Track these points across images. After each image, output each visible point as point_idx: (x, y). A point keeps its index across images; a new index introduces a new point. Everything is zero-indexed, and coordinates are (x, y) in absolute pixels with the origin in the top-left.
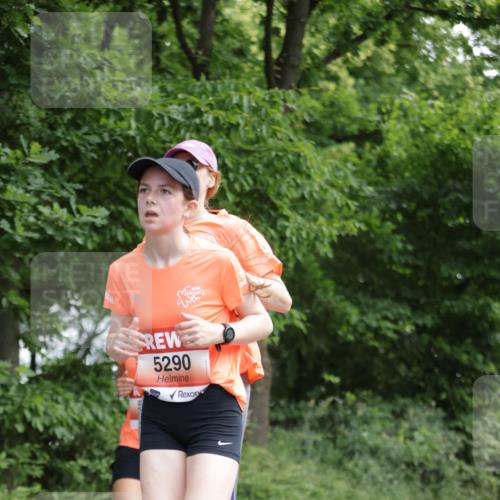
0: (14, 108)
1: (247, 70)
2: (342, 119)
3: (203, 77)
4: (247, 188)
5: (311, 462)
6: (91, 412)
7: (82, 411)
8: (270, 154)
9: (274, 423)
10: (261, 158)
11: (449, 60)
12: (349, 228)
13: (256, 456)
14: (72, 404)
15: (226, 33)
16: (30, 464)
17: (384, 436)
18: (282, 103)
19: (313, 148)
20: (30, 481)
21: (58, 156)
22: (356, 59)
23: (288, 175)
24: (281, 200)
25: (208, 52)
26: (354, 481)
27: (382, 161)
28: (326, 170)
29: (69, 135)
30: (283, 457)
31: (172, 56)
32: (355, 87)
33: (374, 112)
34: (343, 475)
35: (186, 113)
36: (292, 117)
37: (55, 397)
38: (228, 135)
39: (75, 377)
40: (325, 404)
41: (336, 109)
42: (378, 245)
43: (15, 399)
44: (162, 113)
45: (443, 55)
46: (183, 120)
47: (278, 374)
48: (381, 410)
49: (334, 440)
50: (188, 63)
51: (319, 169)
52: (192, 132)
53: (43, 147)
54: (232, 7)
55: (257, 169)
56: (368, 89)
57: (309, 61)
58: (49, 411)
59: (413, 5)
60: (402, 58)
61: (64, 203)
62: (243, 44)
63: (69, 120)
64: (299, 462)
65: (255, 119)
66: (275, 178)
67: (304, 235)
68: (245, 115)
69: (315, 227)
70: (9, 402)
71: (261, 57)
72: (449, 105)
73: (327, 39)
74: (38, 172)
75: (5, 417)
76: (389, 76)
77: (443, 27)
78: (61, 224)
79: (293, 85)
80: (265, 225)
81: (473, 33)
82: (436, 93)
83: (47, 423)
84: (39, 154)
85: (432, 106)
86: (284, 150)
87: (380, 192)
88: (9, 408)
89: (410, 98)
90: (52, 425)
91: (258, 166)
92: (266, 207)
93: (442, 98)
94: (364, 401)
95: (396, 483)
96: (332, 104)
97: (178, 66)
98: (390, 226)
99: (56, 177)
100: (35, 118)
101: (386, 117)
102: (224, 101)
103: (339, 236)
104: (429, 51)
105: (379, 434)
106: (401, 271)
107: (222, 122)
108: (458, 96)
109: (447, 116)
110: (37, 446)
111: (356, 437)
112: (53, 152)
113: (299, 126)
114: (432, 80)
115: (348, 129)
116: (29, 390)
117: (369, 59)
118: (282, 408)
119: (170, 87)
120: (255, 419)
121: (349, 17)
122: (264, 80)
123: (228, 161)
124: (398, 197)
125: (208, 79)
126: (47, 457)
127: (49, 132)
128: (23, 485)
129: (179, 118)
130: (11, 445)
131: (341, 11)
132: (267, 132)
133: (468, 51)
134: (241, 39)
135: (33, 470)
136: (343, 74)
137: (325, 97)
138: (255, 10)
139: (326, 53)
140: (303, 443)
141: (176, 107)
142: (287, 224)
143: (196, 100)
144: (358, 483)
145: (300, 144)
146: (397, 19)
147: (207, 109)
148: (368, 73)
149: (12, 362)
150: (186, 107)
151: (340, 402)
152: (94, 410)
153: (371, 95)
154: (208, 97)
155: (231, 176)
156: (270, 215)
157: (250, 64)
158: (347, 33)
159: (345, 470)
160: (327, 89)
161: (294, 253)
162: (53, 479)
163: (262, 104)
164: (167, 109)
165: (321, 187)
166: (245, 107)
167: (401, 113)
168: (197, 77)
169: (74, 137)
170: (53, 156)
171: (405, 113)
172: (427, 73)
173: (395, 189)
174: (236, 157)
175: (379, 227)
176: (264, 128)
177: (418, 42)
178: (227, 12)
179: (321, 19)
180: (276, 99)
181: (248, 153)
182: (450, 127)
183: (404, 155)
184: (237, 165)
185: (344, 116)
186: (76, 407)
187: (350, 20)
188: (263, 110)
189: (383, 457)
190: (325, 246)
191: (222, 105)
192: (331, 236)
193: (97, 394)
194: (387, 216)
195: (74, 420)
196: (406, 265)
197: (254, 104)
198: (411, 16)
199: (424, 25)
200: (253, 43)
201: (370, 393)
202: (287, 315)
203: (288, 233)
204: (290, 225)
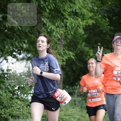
5: (77, 108)
12: (89, 23)
23: (67, 3)
24: (65, 12)
42: (101, 28)
64: (73, 108)
66: (63, 4)
69: (77, 22)
80: (60, 21)
92: (60, 15)
103: (86, 26)
124: (107, 11)
142: (67, 21)
155: (47, 3)
156: (61, 18)
161: (70, 32)
165: (79, 8)
190: (81, 29)
192: (83, 25)
202: (68, 54)
203: (68, 25)
204: (69, 22)
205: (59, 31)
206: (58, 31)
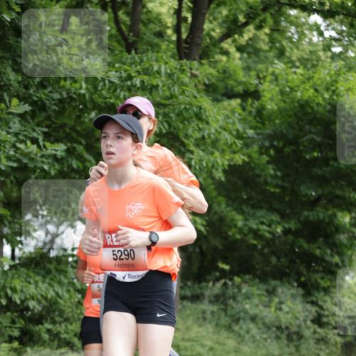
1: (164, 47)
2: (232, 83)
3: (133, 52)
4: (164, 131)
5: (209, 326)
6: (54, 290)
7: (47, 289)
8: (180, 107)
9: (183, 298)
10: (174, 110)
11: (307, 40)
12: (235, 159)
14: (40, 284)
15: (150, 21)
16: (11, 327)
17: (261, 307)
18: (189, 70)
19: (211, 102)
20: (11, 339)
21: (30, 108)
22: (241, 38)
23: (193, 122)
24: (188, 139)
25: (137, 34)
26: (240, 339)
27: (260, 112)
28: (219, 118)
29: (39, 93)
30: (190, 323)
31: (111, 37)
32: (241, 59)
33: (254, 77)
34: (232, 335)
35: (121, 77)
36: (196, 81)
37: (28, 280)
38: (150, 93)
39: (42, 266)
40: (219, 285)
41: (227, 75)
42: (257, 172)
44: (104, 77)
45: (303, 37)
46: (118, 82)
47: (186, 263)
48: (258, 289)
49: (225, 311)
50: (123, 42)
51: (215, 117)
52: (125, 91)
53: (20, 101)
54: (154, 2)
55: (171, 118)
56: (249, 61)
57: (208, 41)
58: (24, 289)
59: (281, 1)
60: (274, 39)
61: (34, 141)
62: (162, 28)
63: (38, 82)
64: (200, 326)
65: (170, 81)
66: (184, 124)
67: (204, 164)
68: (163, 78)
69: (212, 159)
71: (174, 38)
72: (307, 72)
73: (221, 25)
74: (16, 120)
76: (266, 51)
77: (303, 17)
78: (33, 156)
79: (197, 57)
81: (324, 21)
82: (298, 64)
83: (23, 298)
84: (18, 107)
85: (295, 73)
86: (190, 104)
87: (258, 134)
89: (280, 67)
90: (26, 299)
91: (172, 115)
92: (177, 144)
93: (302, 67)
94: (246, 282)
95: (269, 341)
96: (225, 72)
97: (115, 44)
98: (265, 158)
99: (29, 123)
100: (14, 81)
101: (262, 81)
102: (147, 69)
103: (229, 165)
104: (293, 34)
105: (257, 306)
106: (272, 190)
107: (146, 84)
108: (314, 66)
109: (305, 80)
110: (16, 314)
111: (241, 308)
112: (27, 105)
113: (201, 87)
114: (295, 55)
115: (236, 89)
116: (10, 275)
117: (250, 39)
118: (189, 287)
119: (109, 59)
121: (237, 9)
122: (177, 54)
124: (271, 137)
125: (136, 53)
126: (23, 322)
127: (24, 90)
128: (6, 342)
129: (116, 81)
131: (231, 5)
132: (179, 91)
133: (321, 34)
134: (160, 24)
135: (13, 331)
136: (232, 50)
137: (220, 66)
138: (170, 4)
139: (220, 35)
140: (204, 312)
141: (113, 73)
142: (192, 156)
143: (128, 68)
144: (243, 341)
146: (270, 11)
147: (136, 74)
148: (250, 50)
150: (121, 73)
151: (230, 283)
152: (56, 289)
153: (252, 65)
154: (136, 66)
156: (180, 150)
157: (166, 43)
158: (235, 21)
159: (233, 331)
160: (221, 61)
162: (27, 338)
163: (174, 71)
164: (107, 75)
165: (216, 131)
166: (163, 73)
167: (273, 78)
168: (129, 52)
169: (42, 95)
170: (27, 108)
171: (276, 78)
172: (292, 49)
173: (268, 132)
175: (257, 159)
176: (176, 88)
177: (286, 27)
178: (150, 5)
179: (217, 10)
180: (184, 68)
181: (165, 106)
182: (308, 88)
183: (276, 108)
184: (157, 114)
185: (233, 80)
186: (43, 286)
187: (237, 12)
188: (176, 75)
189: (260, 322)
190: (219, 172)
191: (146, 72)
192: (223, 165)
193: (58, 277)
194: (263, 151)
195: (42, 296)
196: (277, 186)
197: (169, 71)
198: (280, 9)
199: (290, 15)
200: (168, 28)
201: (251, 277)
203: (193, 163)
204: (195, 157)
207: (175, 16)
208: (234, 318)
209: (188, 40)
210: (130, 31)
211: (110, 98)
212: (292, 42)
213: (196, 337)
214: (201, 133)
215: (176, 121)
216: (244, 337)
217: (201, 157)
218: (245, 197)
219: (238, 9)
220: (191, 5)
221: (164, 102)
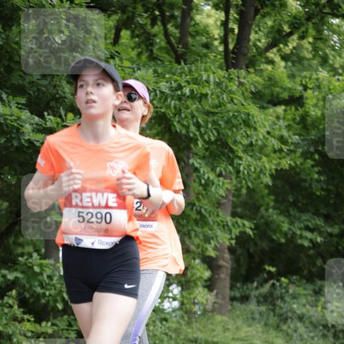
0: (55, 86)
1: (212, 57)
2: (277, 89)
3: (183, 63)
4: (213, 139)
5: (258, 325)
8: (229, 114)
9: (233, 299)
10: (222, 117)
12: (283, 164)
13: (221, 322)
15: (198, 33)
16: (68, 330)
17: (308, 307)
18: (236, 79)
19: (258, 109)
22: (286, 48)
23: (241, 129)
24: (236, 146)
25: (186, 46)
26: (288, 338)
27: (304, 118)
28: (267, 123)
30: (239, 322)
31: (161, 49)
32: (285, 67)
34: (280, 334)
35: (171, 87)
36: (244, 89)
38: (200, 102)
40: (267, 287)
41: (273, 82)
42: (303, 177)
43: (56, 285)
44: (155, 88)
46: (169, 92)
47: (235, 266)
48: (305, 289)
49: (274, 311)
50: (171, 52)
51: (263, 123)
52: (176, 100)
54: (201, 14)
55: (220, 125)
56: (294, 69)
57: (255, 51)
59: (324, 11)
60: (317, 47)
62: (209, 40)
64: (250, 326)
65: (218, 90)
66: (233, 131)
67: (252, 169)
68: (212, 87)
69: (260, 164)
70: (53, 288)
71: (221, 48)
73: (267, 36)
75: (50, 298)
76: (308, 59)
79: (244, 67)
80: (225, 163)
82: (340, 71)
85: (338, 80)
86: (238, 111)
87: (303, 140)
88: (53, 292)
89: (324, 75)
91: (221, 122)
92: (226, 151)
94: (293, 283)
95: (316, 339)
96: (270, 79)
97: (166, 55)
98: (310, 162)
100: (69, 93)
102: (197, 79)
103: (276, 170)
104: (335, 42)
105: (304, 305)
106: (318, 193)
107: (195, 93)
110: (72, 317)
111: (289, 308)
113: (248, 95)
114: (338, 62)
115: (281, 96)
117: (294, 48)
118: (238, 289)
119: (160, 70)
120: (220, 296)
122: (224, 64)
123: (200, 120)
124: (315, 143)
125: (185, 64)
129: (167, 91)
130: (55, 318)
131: (276, 16)
132: (227, 99)
134: (207, 36)
135: (69, 334)
136: (277, 59)
137: (265, 74)
138: (217, 16)
139: (266, 45)
140: (253, 313)
141: (165, 84)
142: (241, 162)
143: (178, 78)
144: (291, 339)
145: (249, 107)
146: (314, 21)
147: (186, 84)
148: (295, 58)
149: (55, 260)
150: (171, 83)
151: (278, 284)
153: (297, 73)
154: (187, 75)
155: (202, 130)
156: (229, 157)
157: (214, 54)
158: (280, 31)
159: (281, 330)
160: (267, 70)
161: (246, 182)
163: (223, 80)
164: (158, 85)
165: (264, 137)
166: (212, 83)
168: (179, 63)
172: (335, 57)
173: (313, 137)
174: (206, 117)
175: (301, 164)
176: (225, 96)
177: (328, 36)
178: (198, 18)
179: (262, 21)
180: (231, 76)
181: (214, 114)
184: (207, 122)
185: (278, 87)
187: (282, 23)
188: (224, 84)
189: (307, 322)
190: (267, 177)
191: (196, 81)
192: (270, 170)
194: (308, 156)
196: (322, 189)
197: (217, 80)
198: (322, 18)
199: (332, 24)
200: (216, 39)
201: (298, 277)
202: (241, 224)
203: (241, 168)
204: (243, 163)
205: (223, 183)
206: (221, 183)
207: (222, 28)
208: (282, 318)
209: (235, 50)
210: (179, 43)
211: (161, 108)
212: (334, 50)
213: (246, 336)
214: (249, 140)
215: (225, 127)
216: (292, 336)
217: (249, 162)
218: (291, 200)
219: (282, 19)
220: (237, 17)
221: (212, 110)
